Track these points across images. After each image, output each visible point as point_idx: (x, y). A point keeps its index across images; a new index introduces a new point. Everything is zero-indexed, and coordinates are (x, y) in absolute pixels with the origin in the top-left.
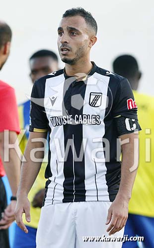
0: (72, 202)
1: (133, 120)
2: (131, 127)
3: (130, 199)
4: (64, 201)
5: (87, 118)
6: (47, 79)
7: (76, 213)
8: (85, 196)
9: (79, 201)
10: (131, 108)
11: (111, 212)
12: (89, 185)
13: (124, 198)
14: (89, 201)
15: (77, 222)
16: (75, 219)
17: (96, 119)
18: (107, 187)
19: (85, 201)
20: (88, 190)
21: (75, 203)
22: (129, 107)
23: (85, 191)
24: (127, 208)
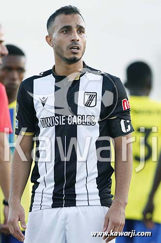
0: (62, 207)
1: (128, 121)
2: (126, 128)
3: (126, 204)
4: (53, 206)
5: (82, 119)
6: (34, 80)
7: (66, 218)
8: (75, 201)
9: (69, 206)
10: (126, 108)
11: (107, 220)
12: (79, 188)
13: (120, 204)
14: (80, 206)
15: (67, 228)
16: (65, 224)
17: (91, 119)
18: (98, 191)
19: (75, 206)
20: (79, 194)
21: (65, 208)
22: (125, 108)
23: (75, 195)
24: (124, 214)
